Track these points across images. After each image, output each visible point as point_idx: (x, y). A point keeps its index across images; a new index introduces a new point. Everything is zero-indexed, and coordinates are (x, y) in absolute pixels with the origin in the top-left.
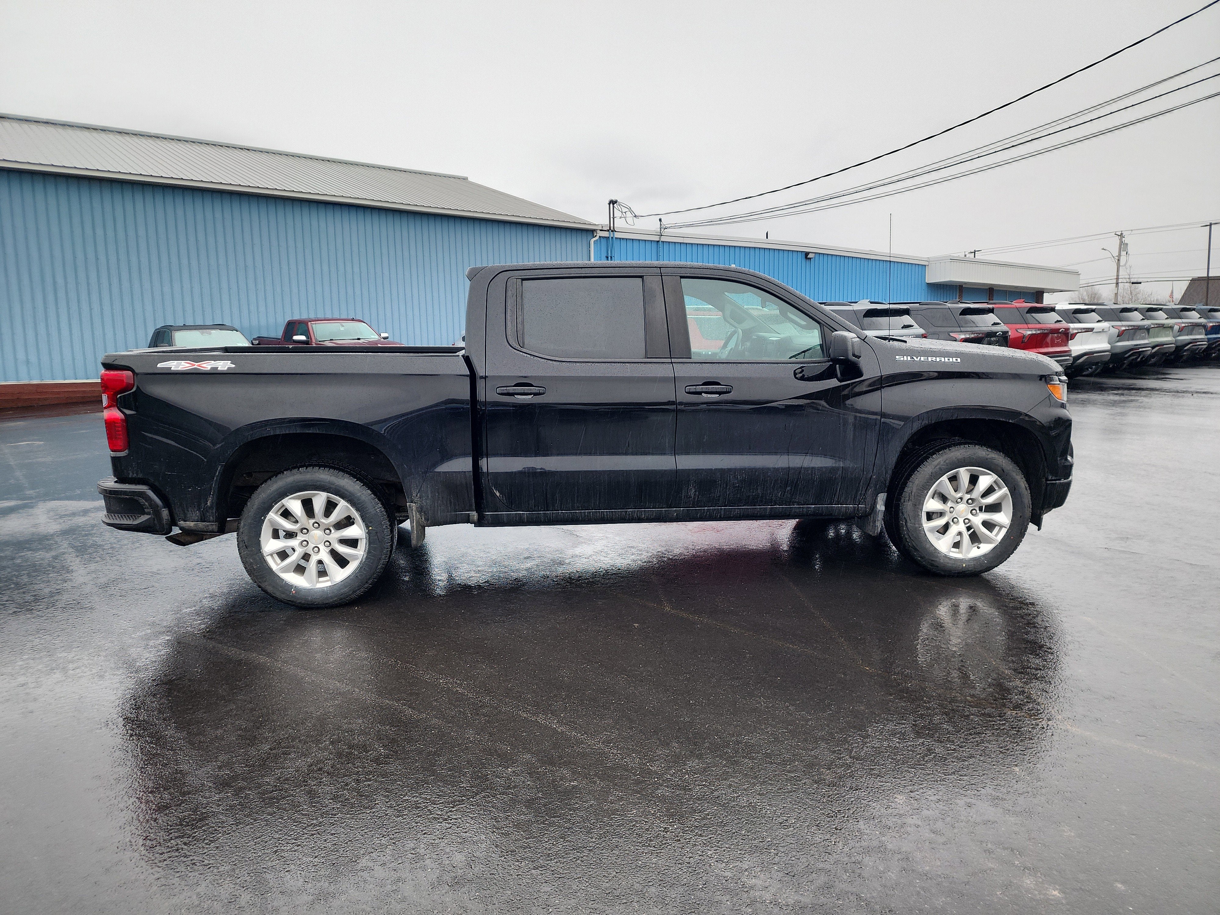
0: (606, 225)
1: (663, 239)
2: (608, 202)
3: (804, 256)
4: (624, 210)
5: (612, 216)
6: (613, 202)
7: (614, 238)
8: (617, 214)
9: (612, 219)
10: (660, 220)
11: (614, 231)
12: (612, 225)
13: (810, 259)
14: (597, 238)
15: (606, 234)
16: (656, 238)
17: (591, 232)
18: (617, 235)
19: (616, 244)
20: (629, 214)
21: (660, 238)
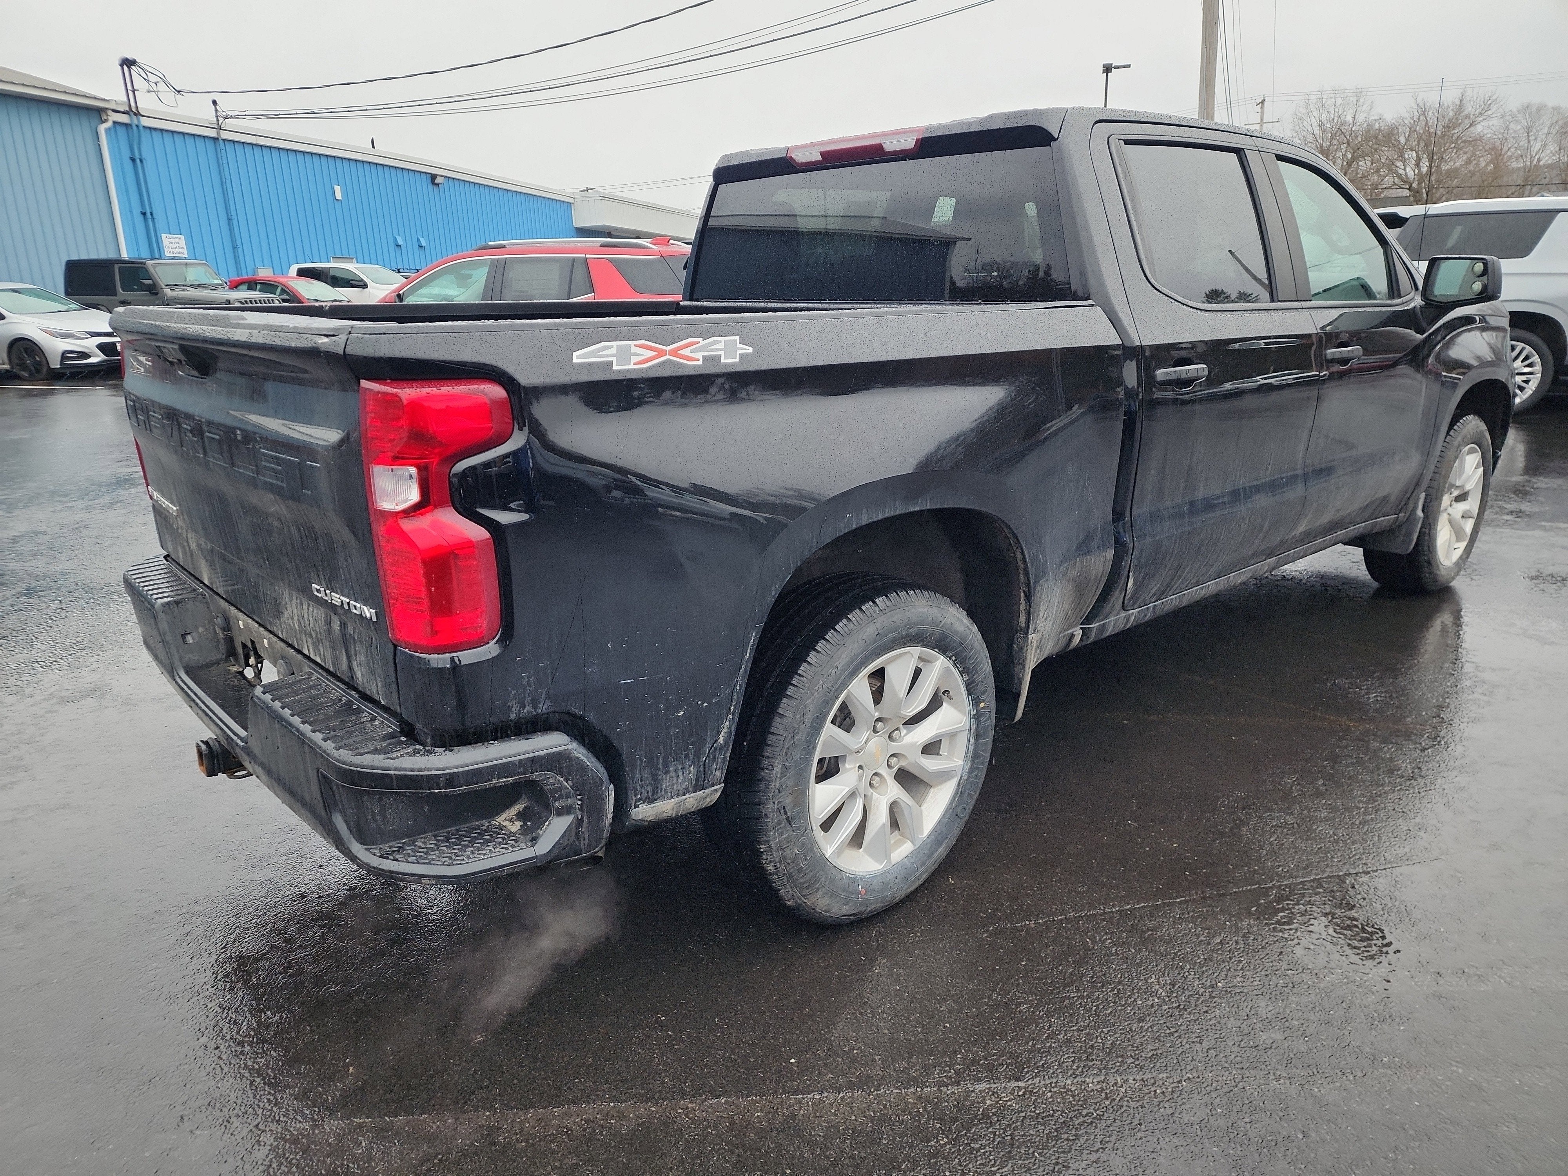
0: (123, 104)
1: (224, 135)
2: (117, 62)
3: (429, 180)
4: (152, 78)
5: (129, 87)
6: (128, 63)
7: (141, 128)
8: (139, 83)
9: (131, 93)
10: (215, 103)
11: (138, 114)
12: (133, 104)
13: (438, 185)
14: (109, 124)
15: (124, 119)
16: (213, 133)
17: (97, 113)
18: (145, 122)
19: (145, 136)
20: (161, 85)
21: (218, 134)
